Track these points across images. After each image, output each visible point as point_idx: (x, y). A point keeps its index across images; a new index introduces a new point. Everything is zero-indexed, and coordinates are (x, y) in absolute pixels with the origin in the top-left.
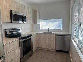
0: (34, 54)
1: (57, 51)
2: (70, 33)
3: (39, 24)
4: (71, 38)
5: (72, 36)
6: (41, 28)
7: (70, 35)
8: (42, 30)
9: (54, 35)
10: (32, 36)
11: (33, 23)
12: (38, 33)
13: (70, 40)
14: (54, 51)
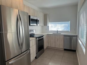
0: (45, 52)
1: (65, 50)
2: (77, 34)
3: (49, 26)
4: (78, 38)
5: (78, 37)
6: (50, 30)
7: (77, 36)
8: (51, 31)
9: (63, 36)
10: (44, 36)
11: (43, 25)
12: (48, 34)
13: (77, 41)
14: (62, 50)
